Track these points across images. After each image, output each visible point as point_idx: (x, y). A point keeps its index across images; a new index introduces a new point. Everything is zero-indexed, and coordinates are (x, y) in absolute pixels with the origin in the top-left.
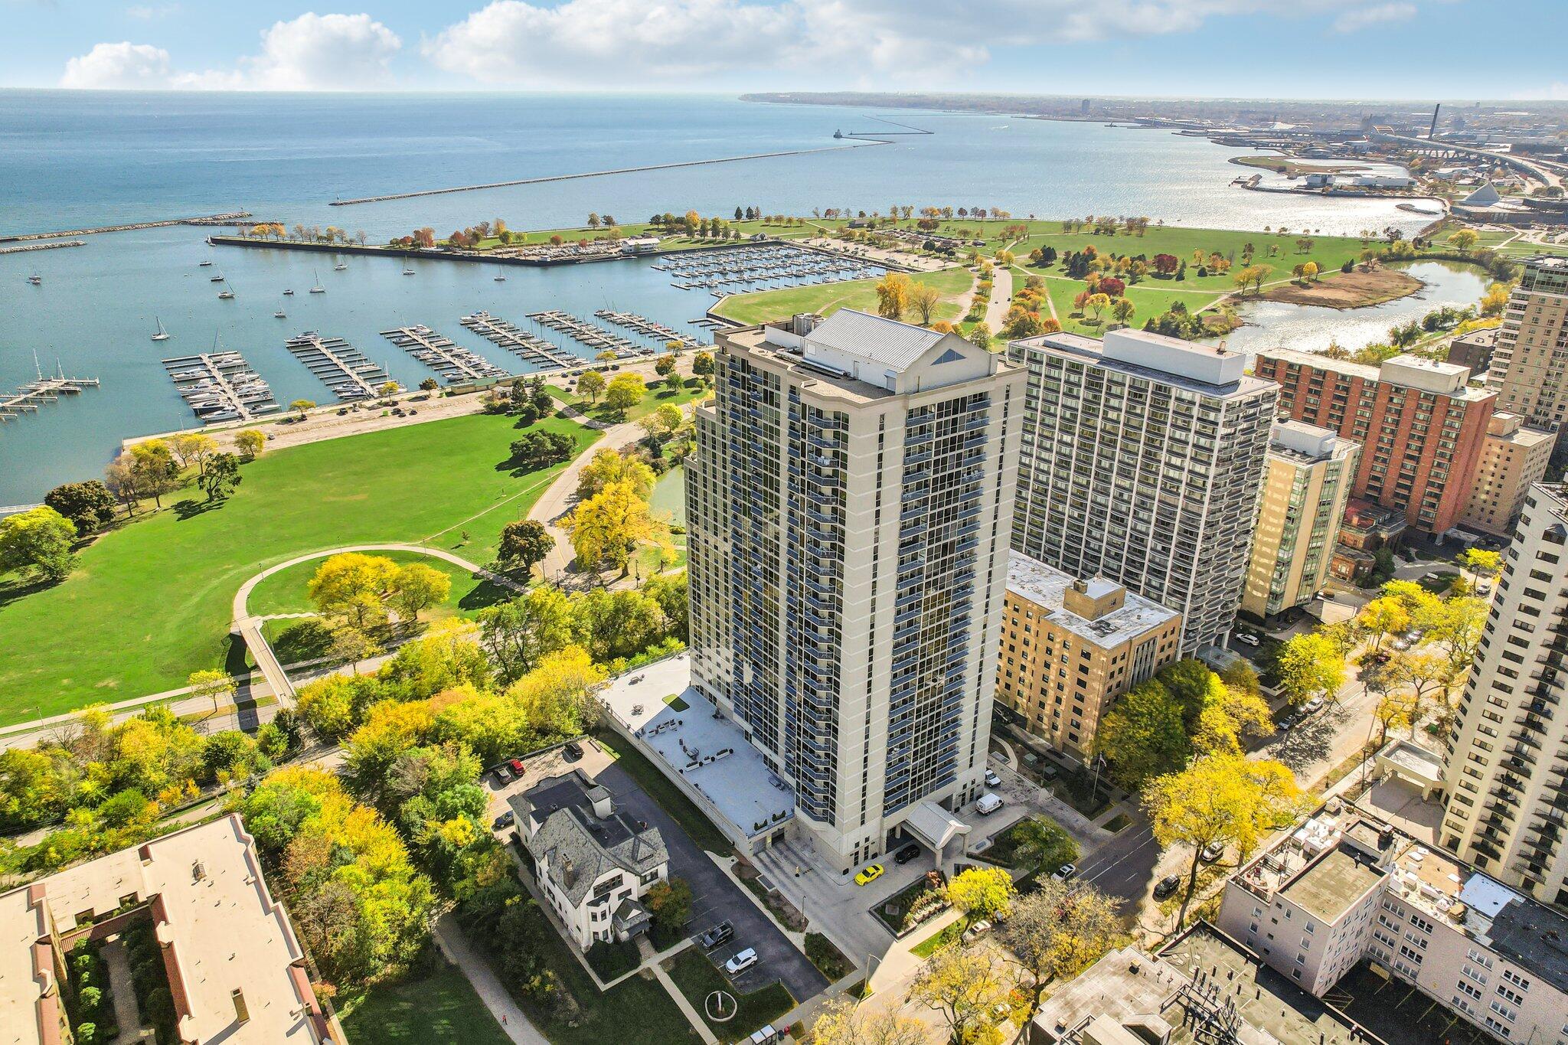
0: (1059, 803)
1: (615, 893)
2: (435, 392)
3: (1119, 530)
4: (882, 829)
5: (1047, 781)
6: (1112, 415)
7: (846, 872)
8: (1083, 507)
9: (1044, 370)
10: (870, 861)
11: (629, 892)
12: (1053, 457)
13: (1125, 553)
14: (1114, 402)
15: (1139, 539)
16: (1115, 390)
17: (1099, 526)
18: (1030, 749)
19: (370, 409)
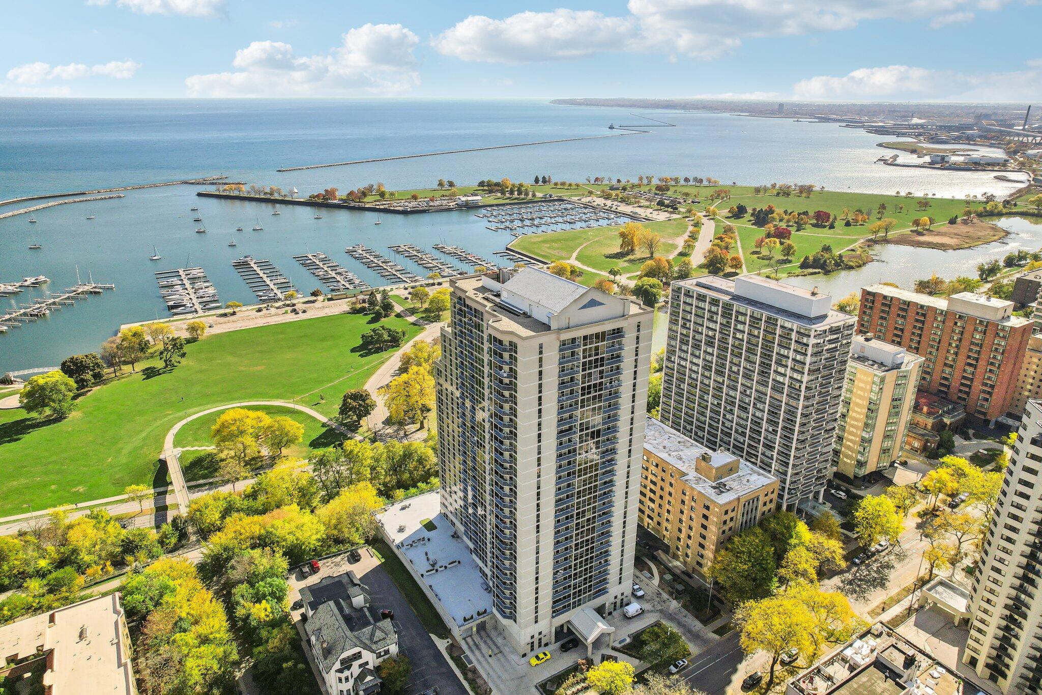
0: (684, 612)
1: (356, 664)
2: (321, 298)
3: (744, 415)
4: (551, 625)
5: (678, 595)
6: (739, 336)
7: (524, 655)
8: (719, 398)
9: (694, 302)
10: (543, 649)
11: (367, 663)
12: (700, 362)
13: (748, 432)
14: (740, 327)
15: (757, 423)
16: (740, 318)
17: (731, 412)
18: (669, 570)
19: (277, 308)
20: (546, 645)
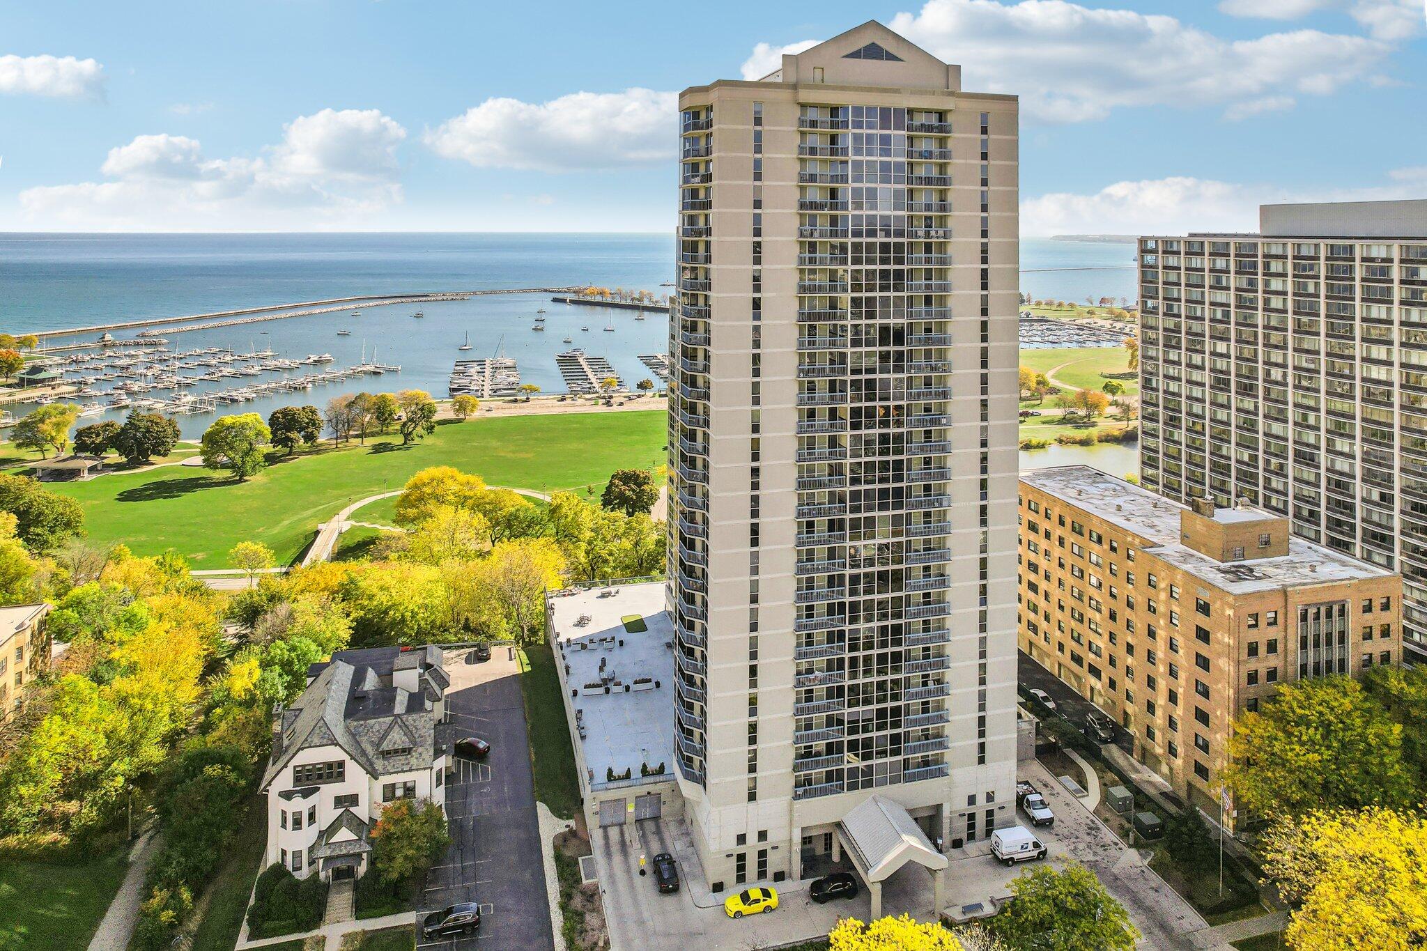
0: (1155, 879)
1: (329, 791)
5: (1143, 838)
6: (1276, 303)
7: (718, 887)
11: (353, 800)
12: (1206, 377)
14: (1276, 284)
16: (1275, 267)
18: (1126, 781)
20: (779, 877)
